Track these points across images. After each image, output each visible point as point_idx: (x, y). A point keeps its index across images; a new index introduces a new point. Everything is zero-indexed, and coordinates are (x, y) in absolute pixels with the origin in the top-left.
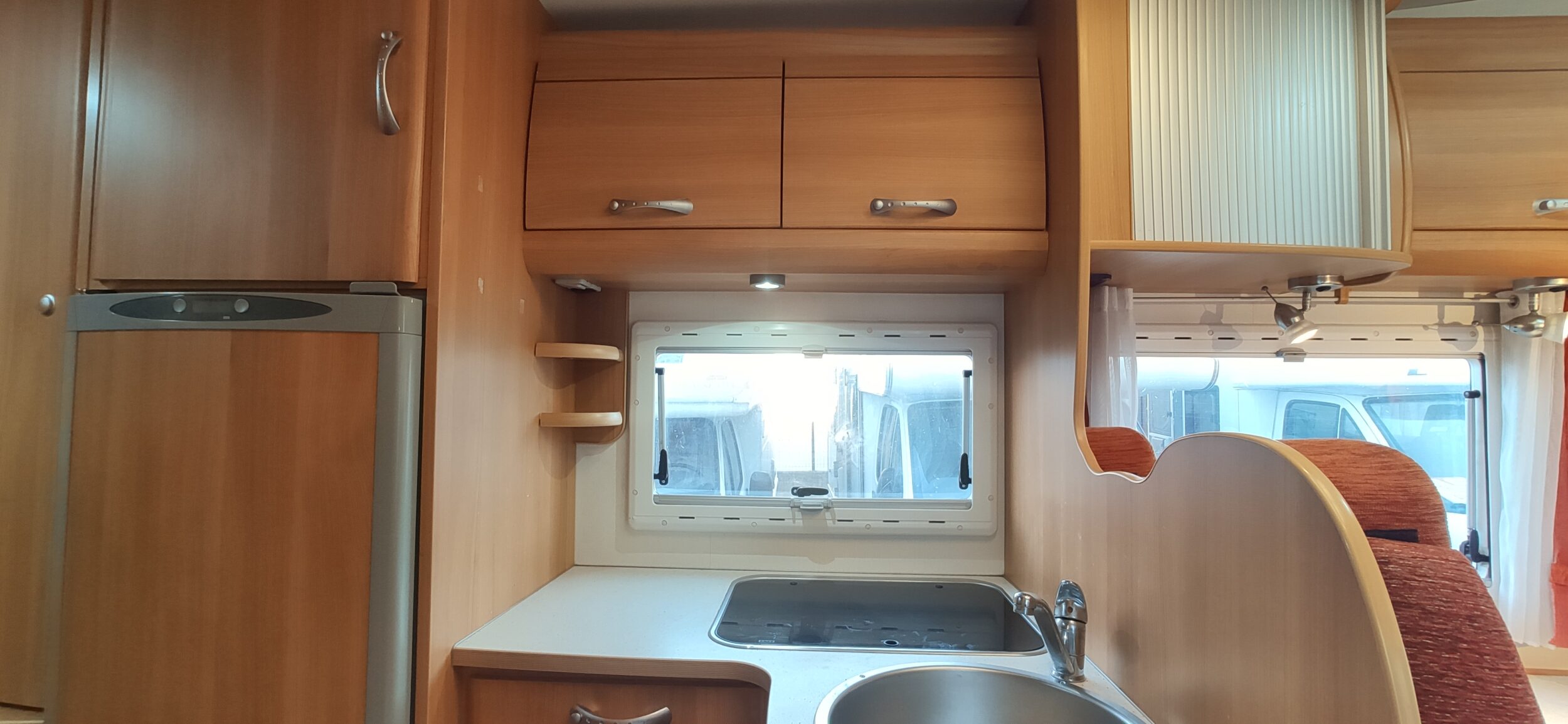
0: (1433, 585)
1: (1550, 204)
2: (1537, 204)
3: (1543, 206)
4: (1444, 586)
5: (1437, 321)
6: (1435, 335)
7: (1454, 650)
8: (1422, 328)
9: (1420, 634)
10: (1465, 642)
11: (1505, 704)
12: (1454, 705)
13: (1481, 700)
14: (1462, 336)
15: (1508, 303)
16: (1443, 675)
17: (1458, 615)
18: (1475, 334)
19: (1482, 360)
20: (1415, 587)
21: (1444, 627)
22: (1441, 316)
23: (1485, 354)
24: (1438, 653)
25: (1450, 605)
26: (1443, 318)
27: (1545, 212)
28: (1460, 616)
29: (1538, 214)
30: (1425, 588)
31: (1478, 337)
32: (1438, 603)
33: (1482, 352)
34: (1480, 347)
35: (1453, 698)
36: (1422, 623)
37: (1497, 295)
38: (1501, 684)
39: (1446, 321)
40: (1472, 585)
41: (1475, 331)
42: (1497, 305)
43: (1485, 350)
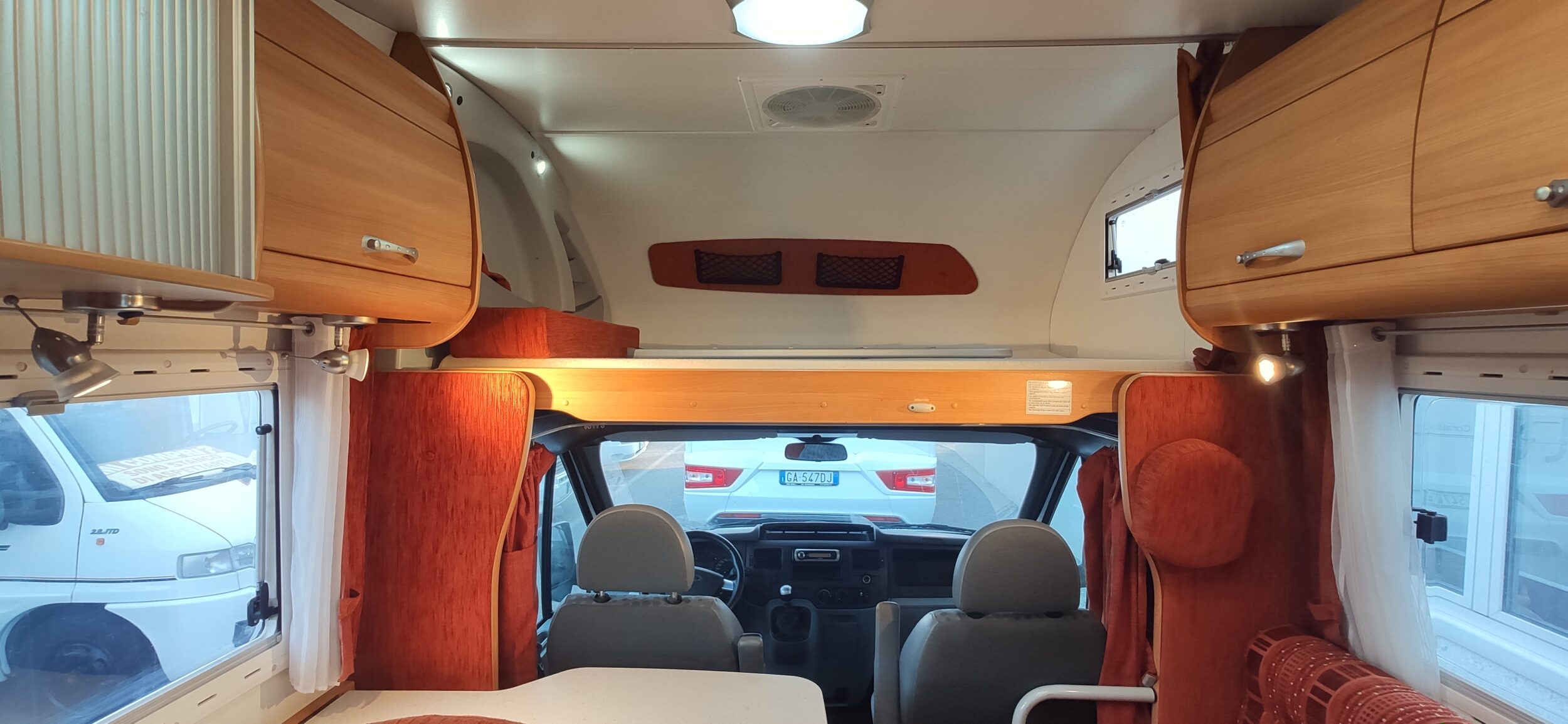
1: (376, 244)
2: (366, 239)
3: (371, 244)
5: (232, 345)
6: (232, 364)
8: (219, 355)
14: (259, 365)
15: (303, 330)
18: (270, 362)
19: (275, 393)
22: (236, 339)
23: (279, 384)
26: (239, 342)
27: (371, 250)
29: (366, 252)
31: (273, 366)
33: (276, 381)
34: (274, 378)
37: (292, 319)
39: (241, 346)
41: (271, 359)
42: (291, 330)
43: (279, 381)
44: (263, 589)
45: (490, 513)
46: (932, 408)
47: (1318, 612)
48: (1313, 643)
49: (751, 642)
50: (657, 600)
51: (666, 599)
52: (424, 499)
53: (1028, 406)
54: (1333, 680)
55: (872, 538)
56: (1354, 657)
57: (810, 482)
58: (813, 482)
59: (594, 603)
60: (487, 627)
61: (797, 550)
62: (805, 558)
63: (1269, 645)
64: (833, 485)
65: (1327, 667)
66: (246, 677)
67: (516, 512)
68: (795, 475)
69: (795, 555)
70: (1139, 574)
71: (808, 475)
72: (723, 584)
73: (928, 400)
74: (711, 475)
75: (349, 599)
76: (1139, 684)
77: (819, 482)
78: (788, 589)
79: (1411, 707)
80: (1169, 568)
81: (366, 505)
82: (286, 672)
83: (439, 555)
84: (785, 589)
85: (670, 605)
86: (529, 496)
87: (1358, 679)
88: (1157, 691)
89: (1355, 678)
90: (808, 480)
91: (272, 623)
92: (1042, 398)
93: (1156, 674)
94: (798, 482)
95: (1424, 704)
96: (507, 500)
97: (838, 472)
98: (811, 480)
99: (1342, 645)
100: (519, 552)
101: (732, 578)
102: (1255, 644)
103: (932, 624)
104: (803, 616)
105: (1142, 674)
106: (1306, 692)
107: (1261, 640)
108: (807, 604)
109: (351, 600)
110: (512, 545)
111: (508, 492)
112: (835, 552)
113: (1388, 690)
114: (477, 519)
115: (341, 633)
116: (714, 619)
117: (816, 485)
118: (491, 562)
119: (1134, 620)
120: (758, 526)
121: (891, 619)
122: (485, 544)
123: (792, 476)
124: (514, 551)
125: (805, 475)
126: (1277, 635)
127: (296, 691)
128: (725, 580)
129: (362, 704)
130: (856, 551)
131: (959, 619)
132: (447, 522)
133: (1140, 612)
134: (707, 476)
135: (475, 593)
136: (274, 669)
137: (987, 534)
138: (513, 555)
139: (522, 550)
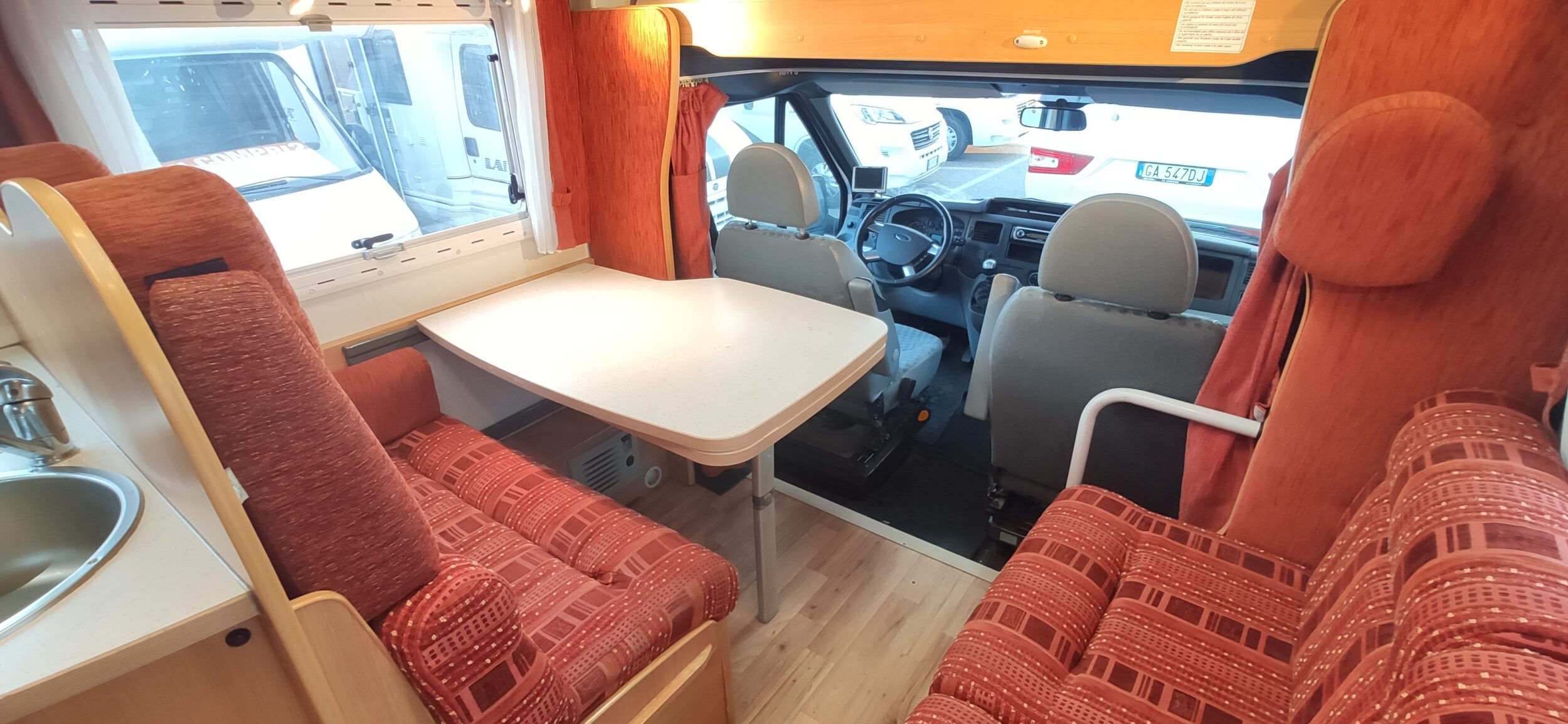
0: (211, 314)
4: (223, 312)
7: (238, 363)
9: (204, 360)
10: (246, 353)
11: (287, 388)
12: (245, 406)
13: (267, 393)
16: (232, 386)
17: (236, 333)
19: (493, 24)
20: (195, 321)
21: (226, 347)
24: (223, 370)
25: (228, 327)
28: (240, 333)
30: (204, 319)
32: (218, 328)
33: (491, 17)
34: (490, 14)
35: (244, 401)
36: (205, 350)
38: (281, 374)
40: (251, 303)
43: (493, 15)
44: (512, 178)
45: (653, 139)
46: (1042, 42)
49: (858, 284)
50: (789, 234)
51: (796, 234)
52: (612, 123)
53: (1175, 40)
57: (1174, 179)
58: (1177, 179)
59: (744, 228)
61: (1018, 228)
64: (1203, 185)
66: (505, 234)
68: (1157, 169)
69: (1015, 233)
70: (1290, 288)
71: (1174, 170)
73: (1040, 32)
74: (1057, 161)
76: (1243, 414)
77: (1185, 179)
82: (531, 237)
83: (625, 171)
84: (990, 263)
85: (796, 240)
88: (1265, 427)
90: (1172, 175)
91: (521, 202)
92: (1200, 27)
93: (1269, 409)
94: (1159, 177)
97: (1214, 170)
98: (1176, 177)
100: (684, 177)
101: (941, 243)
103: (1015, 298)
105: (1254, 403)
114: (644, 142)
117: (1180, 182)
119: (1264, 342)
122: (649, 166)
123: (1152, 170)
124: (681, 175)
125: (1169, 170)
127: (539, 253)
128: (934, 245)
131: (1044, 299)
132: (627, 146)
133: (1276, 334)
134: (1053, 161)
138: (678, 178)
139: (688, 176)
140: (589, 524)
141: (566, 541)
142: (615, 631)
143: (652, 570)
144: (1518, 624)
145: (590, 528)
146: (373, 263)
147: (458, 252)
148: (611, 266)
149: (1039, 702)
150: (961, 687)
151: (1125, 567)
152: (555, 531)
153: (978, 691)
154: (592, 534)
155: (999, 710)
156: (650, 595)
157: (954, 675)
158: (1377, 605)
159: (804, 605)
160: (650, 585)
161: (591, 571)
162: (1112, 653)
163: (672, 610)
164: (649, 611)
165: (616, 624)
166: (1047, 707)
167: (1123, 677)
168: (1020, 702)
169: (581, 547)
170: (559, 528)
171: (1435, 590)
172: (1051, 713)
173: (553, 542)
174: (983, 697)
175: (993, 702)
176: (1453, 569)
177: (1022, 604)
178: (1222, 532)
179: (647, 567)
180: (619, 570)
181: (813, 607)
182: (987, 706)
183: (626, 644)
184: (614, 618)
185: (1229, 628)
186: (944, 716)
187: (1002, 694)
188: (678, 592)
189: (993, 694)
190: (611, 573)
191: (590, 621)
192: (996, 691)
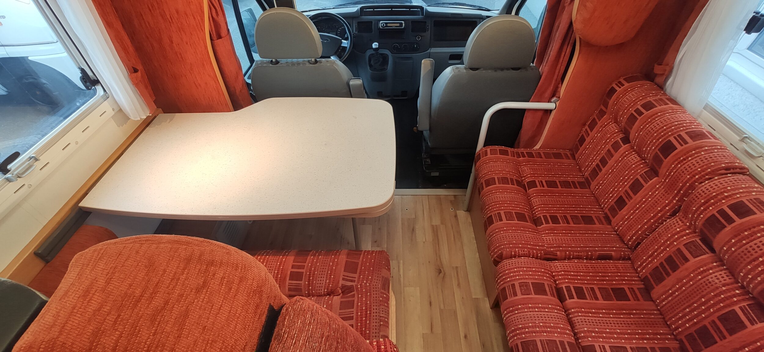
44: (83, 71)
45: (194, 18)
47: (658, 69)
48: (647, 84)
49: (356, 82)
50: (304, 62)
51: (309, 61)
52: (150, 10)
54: (648, 106)
55: (423, 15)
56: (665, 94)
59: (271, 65)
60: (217, 81)
61: (381, 22)
62: (385, 27)
63: (623, 85)
65: (649, 99)
66: (100, 116)
67: (210, 16)
69: (380, 25)
70: (569, 47)
72: (341, 42)
75: (134, 74)
76: (549, 101)
78: (376, 45)
79: (682, 122)
80: (587, 44)
81: (117, 15)
82: (121, 110)
83: (174, 45)
84: (375, 45)
85: (311, 65)
86: (215, 5)
87: (662, 107)
88: (557, 105)
89: (660, 106)
91: (99, 88)
93: (559, 98)
95: (690, 120)
96: (201, 10)
99: (661, 87)
100: (220, 40)
101: (346, 39)
102: (616, 84)
103: (450, 73)
104: (385, 58)
105: (553, 96)
106: (632, 111)
107: (620, 82)
108: (387, 52)
109: (135, 74)
110: (215, 35)
111: (200, 5)
112: (402, 23)
113: (675, 113)
114: (188, 22)
115: (138, 92)
116: (336, 72)
118: (206, 47)
119: (557, 71)
120: (360, 6)
121: (430, 68)
122: (198, 37)
124: (217, 39)
126: (628, 80)
127: (130, 119)
128: (343, 41)
129: (168, 121)
130: (414, 22)
131: (465, 71)
132: (171, 25)
133: (562, 67)
135: (203, 65)
136: (113, 110)
137: (488, 24)
138: (218, 42)
139: (223, 39)
140: (304, 271)
141: (298, 286)
142: (372, 314)
143: (360, 276)
144: (723, 167)
145: (306, 272)
146: (20, 182)
147: (77, 143)
148: (180, 111)
149: (540, 244)
150: (513, 253)
151: (522, 175)
152: (287, 284)
153: (520, 251)
154: (310, 275)
155: (530, 254)
156: (370, 288)
157: (508, 250)
158: (636, 164)
159: (371, 243)
160: (366, 284)
161: (326, 293)
162: (545, 213)
163: (385, 289)
164: (377, 296)
165: (370, 311)
166: (543, 244)
167: (555, 220)
168: (535, 247)
169: (309, 284)
170: (288, 281)
171: (686, 161)
172: (546, 245)
173: (290, 290)
174: (523, 253)
175: (527, 252)
176: (688, 152)
177: (508, 209)
178: (538, 147)
179: (356, 276)
180: (342, 285)
181: (376, 242)
182: (525, 255)
183: (383, 317)
184: (366, 309)
185: (566, 184)
186: (518, 267)
187: (529, 248)
188: (381, 279)
189: (526, 250)
190: (338, 288)
191: (357, 318)
192: (526, 248)
